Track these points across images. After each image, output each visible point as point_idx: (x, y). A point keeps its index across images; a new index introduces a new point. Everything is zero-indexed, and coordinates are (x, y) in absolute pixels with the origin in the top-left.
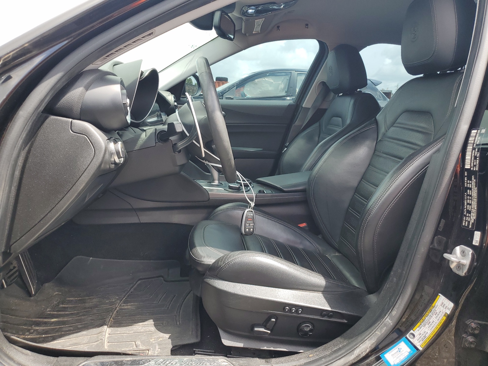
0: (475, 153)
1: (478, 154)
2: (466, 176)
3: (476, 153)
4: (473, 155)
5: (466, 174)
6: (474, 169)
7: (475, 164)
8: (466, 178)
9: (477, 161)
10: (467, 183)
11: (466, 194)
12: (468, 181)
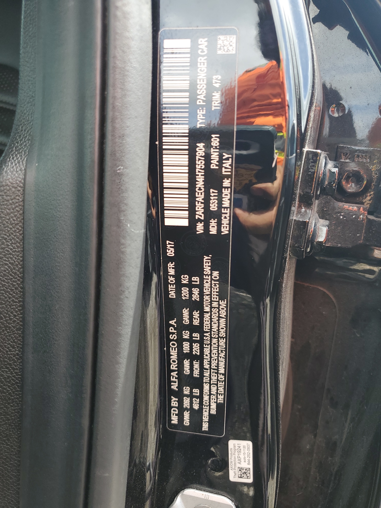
0: (207, 158)
1: (227, 164)
2: (171, 259)
3: (215, 157)
4: (200, 164)
5: (171, 252)
6: (213, 231)
7: (214, 207)
8: (171, 265)
9: (226, 192)
10: (179, 285)
11: (172, 322)
12: (185, 280)
